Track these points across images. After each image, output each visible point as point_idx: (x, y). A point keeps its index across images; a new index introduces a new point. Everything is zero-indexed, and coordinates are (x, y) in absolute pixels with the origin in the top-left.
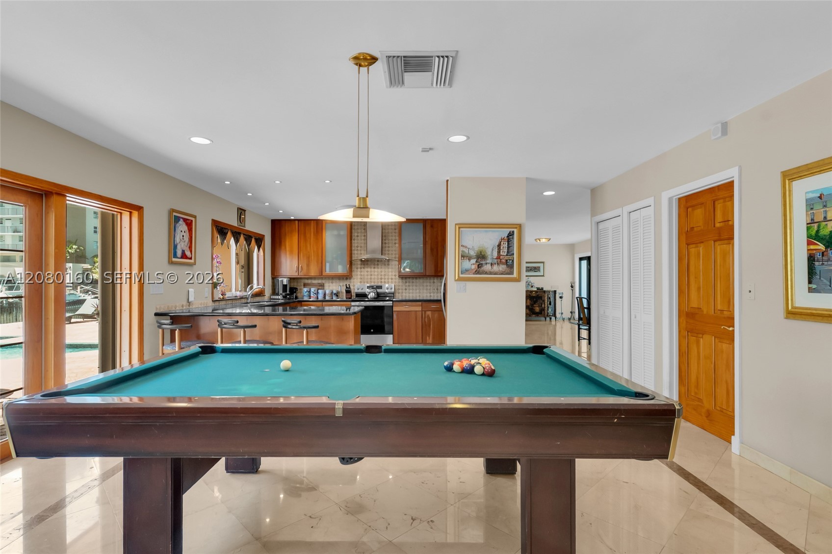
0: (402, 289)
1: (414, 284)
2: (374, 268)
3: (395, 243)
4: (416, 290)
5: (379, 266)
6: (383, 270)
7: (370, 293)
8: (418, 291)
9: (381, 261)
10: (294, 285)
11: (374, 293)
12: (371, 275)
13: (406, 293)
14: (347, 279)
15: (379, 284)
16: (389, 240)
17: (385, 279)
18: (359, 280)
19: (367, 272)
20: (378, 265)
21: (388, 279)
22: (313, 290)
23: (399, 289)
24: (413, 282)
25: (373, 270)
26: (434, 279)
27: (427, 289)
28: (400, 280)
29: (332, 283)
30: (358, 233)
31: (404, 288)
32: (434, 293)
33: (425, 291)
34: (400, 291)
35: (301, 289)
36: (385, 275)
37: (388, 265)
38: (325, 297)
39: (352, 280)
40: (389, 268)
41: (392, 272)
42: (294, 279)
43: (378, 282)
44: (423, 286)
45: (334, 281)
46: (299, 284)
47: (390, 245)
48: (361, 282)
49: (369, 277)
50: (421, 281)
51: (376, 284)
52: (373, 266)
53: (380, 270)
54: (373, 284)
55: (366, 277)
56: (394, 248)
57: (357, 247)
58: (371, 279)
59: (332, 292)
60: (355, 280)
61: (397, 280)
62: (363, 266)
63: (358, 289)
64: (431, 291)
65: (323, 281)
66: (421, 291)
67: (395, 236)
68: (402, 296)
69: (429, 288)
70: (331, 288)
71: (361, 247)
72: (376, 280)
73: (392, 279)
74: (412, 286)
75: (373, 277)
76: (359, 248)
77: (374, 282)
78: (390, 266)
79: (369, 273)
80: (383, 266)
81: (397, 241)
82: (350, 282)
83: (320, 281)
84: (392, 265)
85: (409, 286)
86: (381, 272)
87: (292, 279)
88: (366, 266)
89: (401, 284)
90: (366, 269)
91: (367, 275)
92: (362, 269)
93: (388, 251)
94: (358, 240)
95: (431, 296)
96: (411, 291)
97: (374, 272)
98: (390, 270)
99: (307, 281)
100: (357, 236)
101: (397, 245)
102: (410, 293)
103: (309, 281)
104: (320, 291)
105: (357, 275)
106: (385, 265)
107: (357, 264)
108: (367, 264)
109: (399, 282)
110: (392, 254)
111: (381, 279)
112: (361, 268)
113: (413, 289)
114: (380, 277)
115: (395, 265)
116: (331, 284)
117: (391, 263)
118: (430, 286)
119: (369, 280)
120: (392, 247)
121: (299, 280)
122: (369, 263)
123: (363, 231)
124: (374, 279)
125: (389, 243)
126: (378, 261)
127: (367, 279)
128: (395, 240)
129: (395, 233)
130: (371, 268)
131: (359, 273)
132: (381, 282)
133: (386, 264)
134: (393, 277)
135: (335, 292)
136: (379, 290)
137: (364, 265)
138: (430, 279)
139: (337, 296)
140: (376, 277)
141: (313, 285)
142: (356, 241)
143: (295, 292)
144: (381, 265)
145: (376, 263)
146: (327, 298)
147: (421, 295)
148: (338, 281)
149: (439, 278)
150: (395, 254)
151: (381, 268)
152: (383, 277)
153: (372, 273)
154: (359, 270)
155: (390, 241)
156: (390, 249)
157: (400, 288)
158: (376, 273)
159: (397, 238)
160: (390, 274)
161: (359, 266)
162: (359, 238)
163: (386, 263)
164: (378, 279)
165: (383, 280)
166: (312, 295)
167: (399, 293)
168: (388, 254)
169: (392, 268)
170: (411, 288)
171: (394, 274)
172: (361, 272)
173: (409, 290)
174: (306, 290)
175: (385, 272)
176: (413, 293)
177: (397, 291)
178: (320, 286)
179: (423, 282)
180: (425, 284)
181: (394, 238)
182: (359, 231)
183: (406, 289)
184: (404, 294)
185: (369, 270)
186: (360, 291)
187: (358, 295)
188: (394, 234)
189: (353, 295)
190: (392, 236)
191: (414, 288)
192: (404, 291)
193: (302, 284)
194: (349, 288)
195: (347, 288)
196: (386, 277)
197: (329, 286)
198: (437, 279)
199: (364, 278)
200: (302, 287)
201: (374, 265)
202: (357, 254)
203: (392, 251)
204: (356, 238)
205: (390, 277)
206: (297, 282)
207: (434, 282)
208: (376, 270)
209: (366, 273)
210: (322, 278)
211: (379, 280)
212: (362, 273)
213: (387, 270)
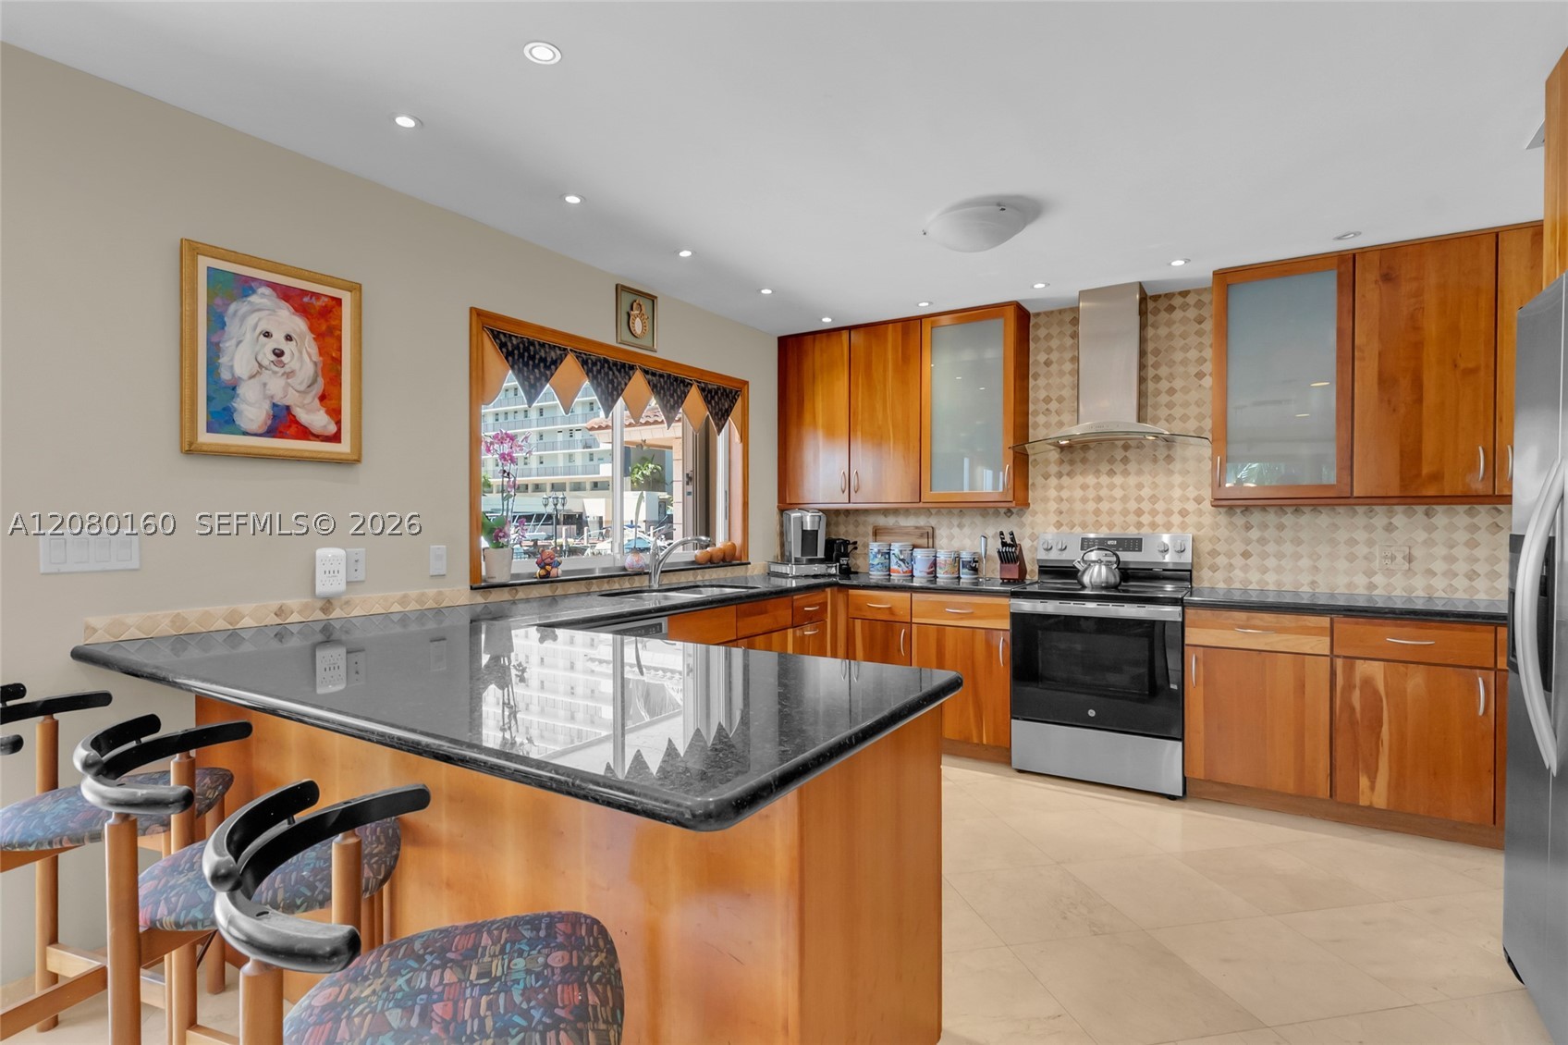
0: (1230, 555)
1: (1288, 534)
2: (1111, 473)
3: (1200, 375)
4: (1298, 557)
5: (1132, 467)
6: (1147, 479)
7: (1089, 564)
8: (1305, 563)
9: (1140, 446)
10: (844, 531)
11: (1108, 564)
12: (1099, 499)
13: (1245, 569)
14: (1009, 512)
15: (1132, 532)
16: (1171, 364)
17: (1154, 513)
18: (1053, 518)
19: (1084, 487)
20: (1125, 460)
21: (1169, 513)
22: (896, 548)
23: (1214, 553)
24: (1281, 527)
25: (1104, 480)
26: (1391, 514)
27: (1351, 558)
28: (1223, 519)
29: (960, 526)
30: (1049, 351)
31: (1238, 547)
32: (1389, 573)
33: (1342, 565)
34: (1222, 560)
35: (866, 546)
36: (1154, 499)
37: (1169, 459)
38: (933, 574)
39: (1027, 518)
40: (1170, 472)
41: (1184, 486)
42: (837, 512)
43: (1126, 526)
44: (1333, 542)
45: (966, 521)
46: (861, 529)
47: (1178, 384)
48: (1059, 525)
49: (1091, 506)
50: (1324, 519)
51: (1118, 532)
52: (1105, 467)
53: (1132, 480)
54: (1104, 533)
55: (1078, 506)
56: (1193, 396)
57: (1048, 400)
58: (1097, 512)
59: (959, 557)
60: (1039, 518)
61: (1207, 520)
62: (1066, 468)
63: (1049, 550)
64: (1376, 564)
65: (933, 521)
66: (1323, 564)
67: (1200, 347)
68: (1228, 580)
69: (1362, 550)
70: (956, 544)
71: (1060, 400)
72: (1118, 519)
73: (1184, 513)
74: (1279, 541)
75: (1105, 506)
76: (1054, 406)
77: (1111, 526)
78: (1177, 466)
79: (1091, 493)
80: (1147, 466)
81: (1208, 367)
82: (1022, 525)
83: (922, 521)
84: (1185, 460)
85: (1262, 541)
86: (1140, 486)
87: (832, 515)
88: (1079, 467)
89: (1223, 532)
90: (1079, 480)
91: (1084, 500)
92: (1066, 480)
93: (1170, 405)
94: (1048, 375)
95: (1372, 586)
96: (1271, 562)
97: (1112, 487)
98: (1177, 479)
99: (882, 521)
100: (1048, 363)
101: (1208, 382)
102: (1264, 570)
103: (890, 521)
104: (918, 553)
105: (1046, 500)
106: (1155, 460)
107: (1047, 462)
108: (1084, 461)
109: (1216, 526)
110: (1185, 418)
111: (1139, 512)
112: (1060, 475)
113: (1280, 556)
114: (1132, 505)
115: (1199, 459)
116: (956, 531)
117: (1178, 451)
118: (1370, 543)
119: (1091, 519)
120: (1186, 390)
121: (862, 518)
122: (1091, 455)
123: (1069, 341)
124: (1111, 512)
125: (1171, 377)
126: (1126, 447)
127: (1084, 512)
128: (1202, 361)
129: (1200, 333)
130: (1097, 473)
131: (1052, 493)
132: (1139, 525)
133: (1161, 457)
134: (1191, 506)
135: (966, 556)
136: (1128, 557)
137: (1072, 462)
138: (1370, 514)
139: (975, 570)
140: (1118, 506)
141: (902, 533)
142: (1042, 382)
143: (846, 555)
144: (1139, 463)
145: (1119, 454)
146: (943, 577)
147: (1320, 578)
148: (978, 520)
149: (1420, 509)
150: (1201, 417)
151: (1140, 472)
152: (1146, 506)
153: (1104, 492)
154: (1053, 481)
155: (1180, 369)
156: (1178, 397)
157: (1221, 547)
158: (1118, 493)
159: (1208, 353)
160: (1177, 493)
161: (1053, 469)
162: (1054, 368)
163: (1162, 453)
164: (1125, 513)
165: (1146, 519)
166: (894, 566)
167: (1214, 568)
168: (1169, 419)
169: (1185, 472)
170: (1271, 548)
171: (1192, 493)
172: (1060, 488)
173: (1264, 556)
174: (876, 550)
175: (1155, 485)
176: (1279, 570)
177: (1206, 560)
178: (922, 536)
179: (1335, 527)
180: (1342, 535)
181: (1193, 354)
182: (1054, 343)
183: (1246, 555)
184: (1238, 574)
185: (1091, 480)
186: (1054, 556)
187: (1047, 570)
188: (1193, 340)
189: (1029, 567)
190: (1186, 349)
191: (1288, 548)
192: (1238, 561)
193: (870, 530)
194: (1014, 545)
195: (1004, 544)
196: (1160, 506)
197: (951, 538)
198: (1410, 515)
199: (1071, 511)
200: (871, 537)
201: (1112, 461)
202: (1047, 425)
203: (1186, 405)
204: (1042, 370)
205: (1176, 506)
206: (857, 524)
207: (1389, 528)
208: (1118, 480)
209: (1078, 493)
210: (928, 512)
211: (1132, 518)
212: (1065, 494)
213: (1161, 480)
